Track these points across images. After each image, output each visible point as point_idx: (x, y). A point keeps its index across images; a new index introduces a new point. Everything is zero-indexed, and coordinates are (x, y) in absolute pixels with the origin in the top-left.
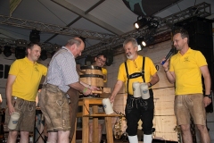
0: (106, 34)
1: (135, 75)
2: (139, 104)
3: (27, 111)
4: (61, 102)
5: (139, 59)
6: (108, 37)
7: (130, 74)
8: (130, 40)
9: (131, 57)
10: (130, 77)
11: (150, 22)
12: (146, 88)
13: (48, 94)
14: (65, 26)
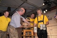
0: (33, 8)
1: (41, 21)
2: (42, 31)
3: (3, 35)
4: (15, 31)
5: (42, 16)
6: (34, 9)
7: (39, 21)
8: (39, 10)
9: (39, 15)
10: (39, 22)
11: (48, 3)
12: (44, 26)
13: (10, 29)
14: (19, 5)
